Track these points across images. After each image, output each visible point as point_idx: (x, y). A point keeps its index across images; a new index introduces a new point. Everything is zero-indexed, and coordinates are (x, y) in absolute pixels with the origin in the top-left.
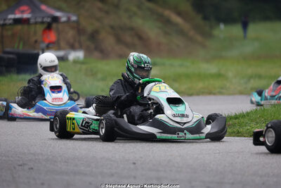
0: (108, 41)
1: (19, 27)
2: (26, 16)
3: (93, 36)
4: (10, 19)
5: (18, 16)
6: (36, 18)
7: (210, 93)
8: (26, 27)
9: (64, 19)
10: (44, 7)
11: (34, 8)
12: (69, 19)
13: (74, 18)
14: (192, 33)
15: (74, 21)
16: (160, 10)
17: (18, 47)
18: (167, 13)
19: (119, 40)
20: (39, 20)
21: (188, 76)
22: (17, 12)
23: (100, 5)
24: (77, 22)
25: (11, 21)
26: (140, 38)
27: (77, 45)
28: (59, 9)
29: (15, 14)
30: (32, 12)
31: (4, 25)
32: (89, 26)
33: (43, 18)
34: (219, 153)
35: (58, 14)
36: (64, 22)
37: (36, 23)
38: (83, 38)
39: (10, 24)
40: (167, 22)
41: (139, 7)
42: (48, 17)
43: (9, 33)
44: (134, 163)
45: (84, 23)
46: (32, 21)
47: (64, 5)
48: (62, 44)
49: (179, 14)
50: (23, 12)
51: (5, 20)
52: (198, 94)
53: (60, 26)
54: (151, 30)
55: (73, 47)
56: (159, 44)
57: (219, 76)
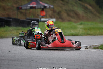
0: (64, 15)
1: (32, 10)
2: (34, 6)
3: (59, 13)
4: (28, 7)
5: (31, 6)
6: (38, 6)
8: (34, 10)
9: (48, 7)
10: (41, 3)
11: (38, 3)
12: (50, 7)
13: (52, 7)
14: (95, 12)
15: (52, 8)
16: (84, 4)
17: (32, 17)
18: (86, 5)
19: (68, 15)
20: (39, 7)
21: (94, 28)
22: (31, 4)
23: (61, 2)
24: (53, 8)
26: (76, 14)
27: (53, 16)
28: (47, 3)
30: (37, 4)
31: (26, 9)
32: (58, 10)
35: (46, 5)
36: (48, 8)
37: (38, 8)
38: (55, 14)
39: (29, 9)
40: (86, 8)
41: (76, 3)
42: (42, 6)
43: (28, 12)
44: (74, 60)
45: (55, 9)
46: (37, 7)
47: (48, 2)
48: (48, 16)
49: (90, 5)
50: (33, 4)
51: (27, 7)
52: (97, 35)
53: (47, 10)
54: (80, 11)
55: (51, 17)
56: (83, 16)
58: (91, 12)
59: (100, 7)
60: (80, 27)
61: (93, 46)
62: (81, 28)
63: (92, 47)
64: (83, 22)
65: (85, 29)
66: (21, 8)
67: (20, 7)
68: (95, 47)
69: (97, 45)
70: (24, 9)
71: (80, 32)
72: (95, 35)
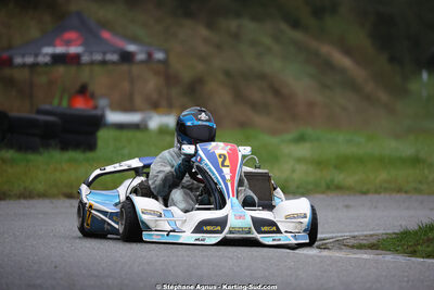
1: (61, 70)
2: (73, 50)
3: (194, 88)
4: (47, 54)
5: (60, 50)
6: (91, 53)
7: (400, 190)
8: (73, 69)
9: (141, 57)
10: (106, 35)
11: (89, 33)
12: (150, 55)
13: (159, 56)
15: (159, 61)
17: (60, 103)
19: (239, 96)
20: (98, 57)
21: (360, 161)
22: (57, 42)
24: (165, 62)
25: (47, 59)
26: (277, 92)
27: (163, 102)
28: (134, 40)
29: (54, 46)
30: (85, 44)
31: (34, 66)
32: (186, 70)
33: (104, 53)
34: (408, 282)
35: (131, 48)
36: (142, 62)
37: (92, 63)
38: (175, 92)
39: (46, 64)
40: (327, 66)
42: (114, 52)
45: (177, 65)
46: (85, 59)
49: (347, 52)
50: (68, 43)
51: (36, 55)
53: (135, 69)
54: (298, 81)
56: (311, 105)
57: (416, 161)
58: (352, 86)
59: (392, 59)
60: (294, 156)
61: (354, 237)
62: (299, 160)
63: (352, 242)
64: (309, 131)
65: (319, 163)
66: (9, 62)
67: (5, 55)
68: (365, 242)
69: (371, 236)
70: (24, 65)
71: (296, 176)
72: (365, 193)
